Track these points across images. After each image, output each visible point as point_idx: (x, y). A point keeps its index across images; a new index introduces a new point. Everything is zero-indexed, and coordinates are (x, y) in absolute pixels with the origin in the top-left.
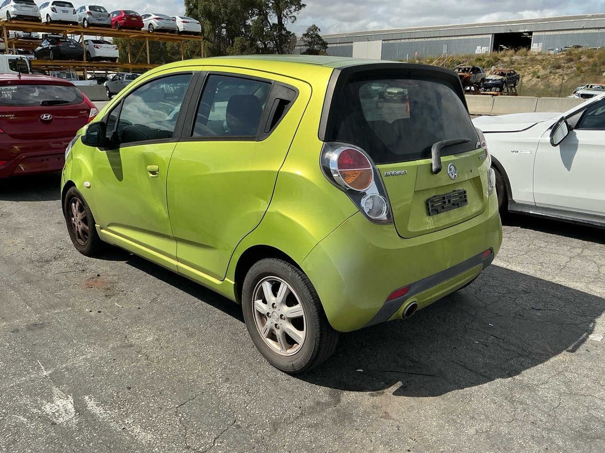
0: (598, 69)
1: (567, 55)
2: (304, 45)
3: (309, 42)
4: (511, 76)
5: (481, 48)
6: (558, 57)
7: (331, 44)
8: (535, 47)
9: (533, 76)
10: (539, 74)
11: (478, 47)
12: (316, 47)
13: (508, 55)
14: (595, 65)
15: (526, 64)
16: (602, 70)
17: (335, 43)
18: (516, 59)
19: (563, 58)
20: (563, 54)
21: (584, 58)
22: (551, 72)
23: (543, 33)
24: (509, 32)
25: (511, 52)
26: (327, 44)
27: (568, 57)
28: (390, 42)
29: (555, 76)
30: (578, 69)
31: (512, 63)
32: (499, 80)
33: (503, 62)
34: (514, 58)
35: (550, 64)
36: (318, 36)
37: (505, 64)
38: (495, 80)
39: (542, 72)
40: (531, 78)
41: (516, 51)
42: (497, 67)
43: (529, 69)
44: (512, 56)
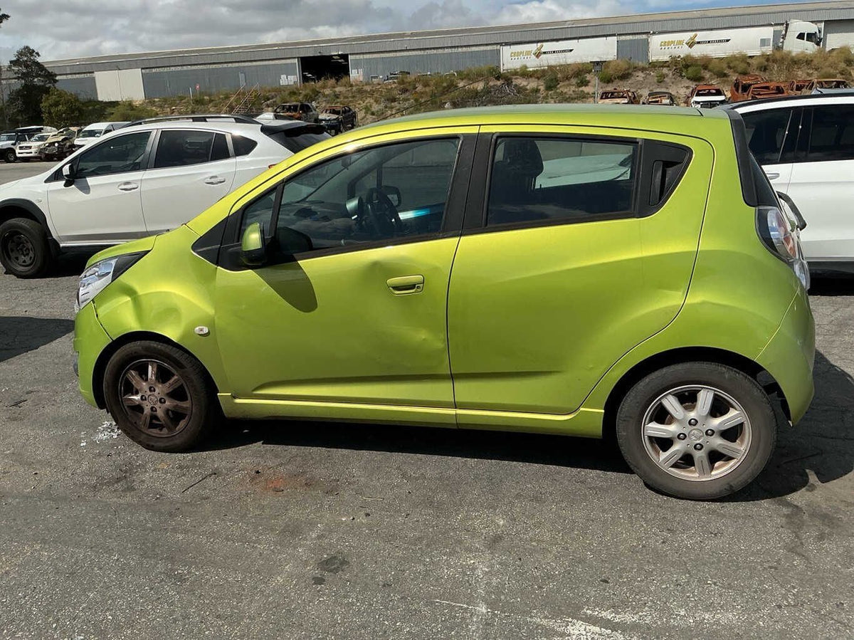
0: (438, 100)
1: (399, 83)
2: (15, 78)
3: (23, 74)
4: (347, 114)
5: (287, 78)
6: (390, 87)
7: (60, 75)
8: (355, 75)
9: (366, 113)
10: (373, 109)
11: (282, 76)
12: (36, 80)
13: (328, 87)
14: (433, 95)
15: (354, 97)
16: (443, 101)
17: (64, 74)
18: (340, 92)
19: (395, 88)
20: (394, 83)
21: (420, 88)
22: (386, 107)
23: (361, 57)
24: (319, 55)
25: (332, 81)
26: (56, 75)
27: (402, 86)
28: (154, 70)
29: (392, 111)
30: (416, 100)
31: (337, 96)
32: (334, 120)
33: (324, 96)
34: (338, 89)
35: (383, 96)
36: (38, 64)
37: (328, 98)
38: (329, 120)
39: (375, 107)
40: (363, 115)
41: (337, 80)
42: (319, 103)
43: (359, 104)
44: (334, 87)
